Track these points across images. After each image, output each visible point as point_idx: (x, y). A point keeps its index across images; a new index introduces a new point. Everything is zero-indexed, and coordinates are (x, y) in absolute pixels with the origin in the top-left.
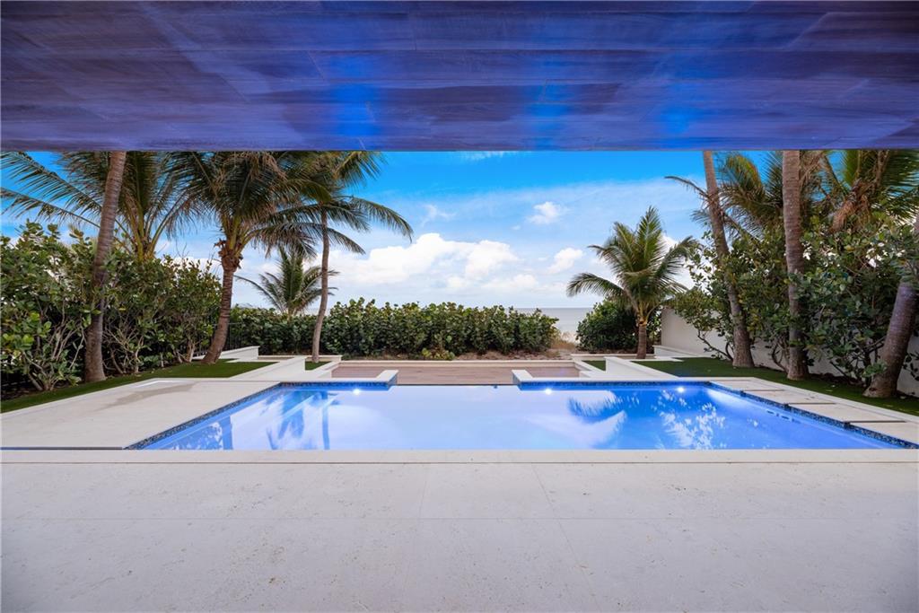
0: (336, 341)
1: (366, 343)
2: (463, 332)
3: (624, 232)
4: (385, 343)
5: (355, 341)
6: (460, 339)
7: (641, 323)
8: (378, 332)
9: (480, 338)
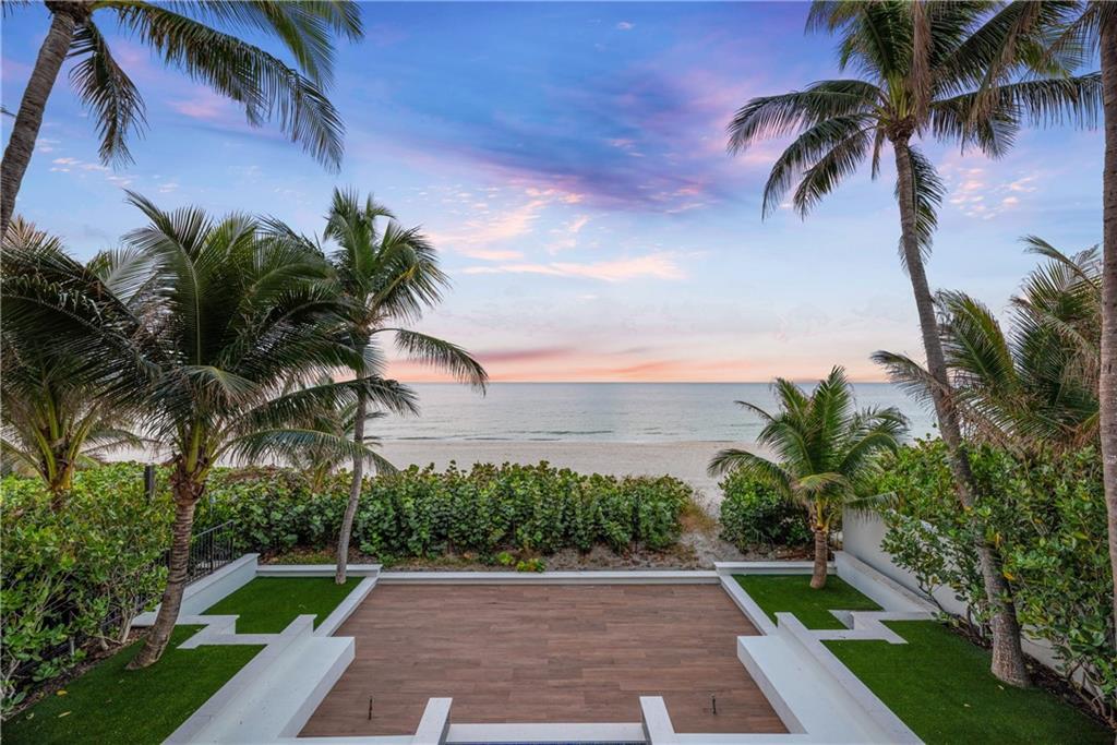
0: (375, 536)
1: (419, 540)
2: (558, 524)
3: (791, 393)
4: (446, 537)
5: (403, 534)
6: (554, 534)
7: (819, 529)
8: (436, 521)
9: (583, 533)
